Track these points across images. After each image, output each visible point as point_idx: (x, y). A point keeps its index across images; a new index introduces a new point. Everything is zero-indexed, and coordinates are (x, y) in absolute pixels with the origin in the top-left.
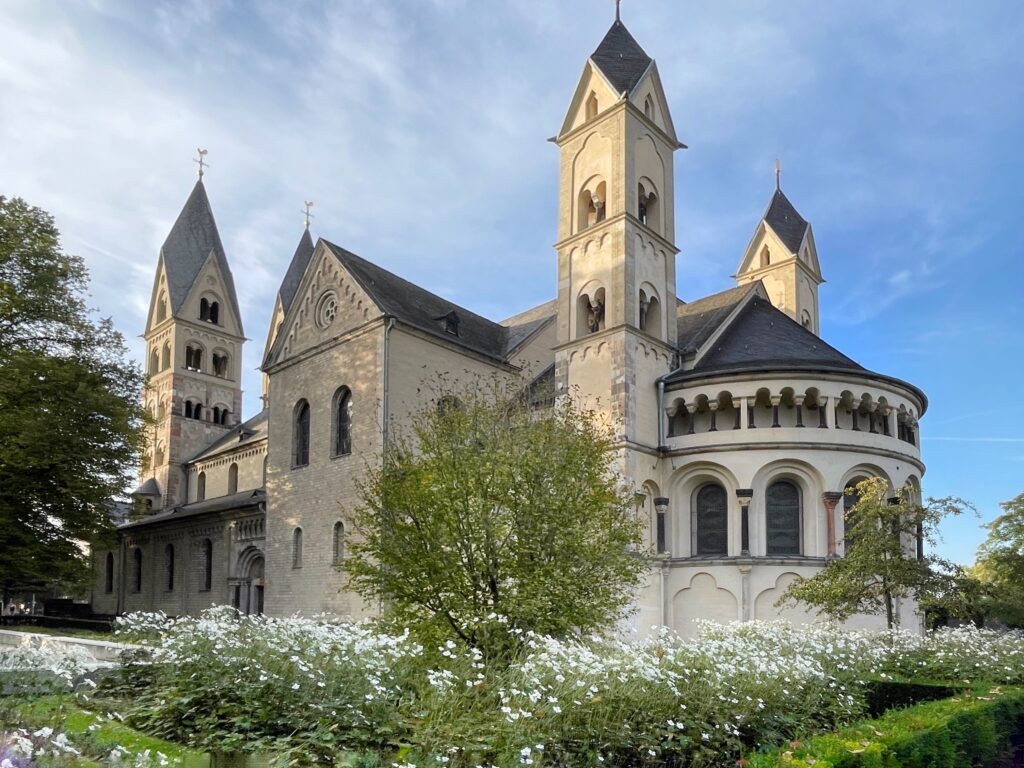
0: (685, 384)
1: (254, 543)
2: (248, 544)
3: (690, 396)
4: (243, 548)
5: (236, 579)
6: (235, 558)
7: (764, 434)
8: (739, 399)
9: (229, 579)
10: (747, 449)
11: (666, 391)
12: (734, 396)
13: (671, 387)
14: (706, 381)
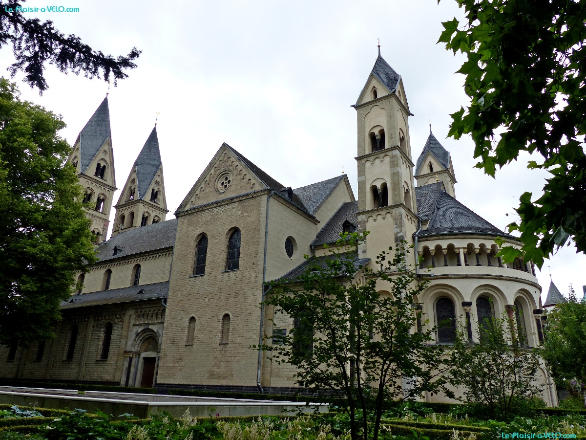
0: (429, 239)
1: (150, 327)
2: (146, 327)
3: (432, 245)
4: (140, 329)
5: (131, 352)
6: (132, 336)
7: (473, 269)
8: (459, 248)
9: (125, 352)
10: (467, 278)
11: (419, 241)
12: (456, 246)
13: (421, 240)
14: (441, 237)
